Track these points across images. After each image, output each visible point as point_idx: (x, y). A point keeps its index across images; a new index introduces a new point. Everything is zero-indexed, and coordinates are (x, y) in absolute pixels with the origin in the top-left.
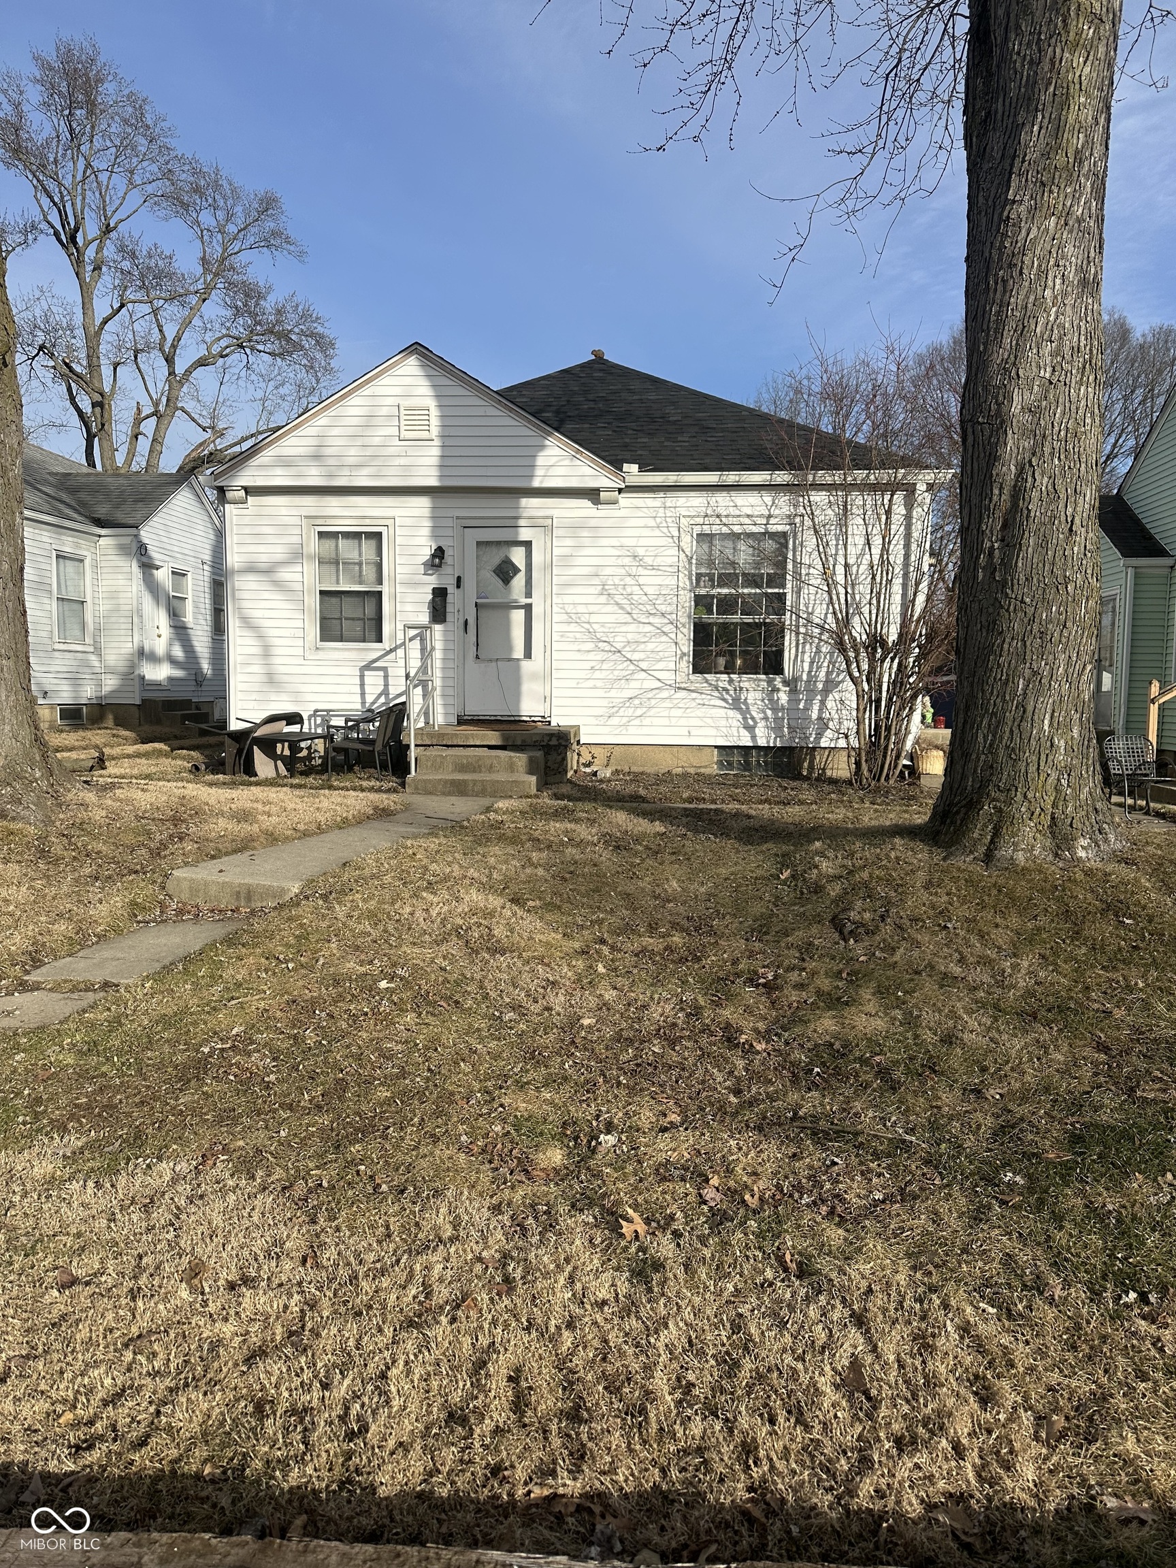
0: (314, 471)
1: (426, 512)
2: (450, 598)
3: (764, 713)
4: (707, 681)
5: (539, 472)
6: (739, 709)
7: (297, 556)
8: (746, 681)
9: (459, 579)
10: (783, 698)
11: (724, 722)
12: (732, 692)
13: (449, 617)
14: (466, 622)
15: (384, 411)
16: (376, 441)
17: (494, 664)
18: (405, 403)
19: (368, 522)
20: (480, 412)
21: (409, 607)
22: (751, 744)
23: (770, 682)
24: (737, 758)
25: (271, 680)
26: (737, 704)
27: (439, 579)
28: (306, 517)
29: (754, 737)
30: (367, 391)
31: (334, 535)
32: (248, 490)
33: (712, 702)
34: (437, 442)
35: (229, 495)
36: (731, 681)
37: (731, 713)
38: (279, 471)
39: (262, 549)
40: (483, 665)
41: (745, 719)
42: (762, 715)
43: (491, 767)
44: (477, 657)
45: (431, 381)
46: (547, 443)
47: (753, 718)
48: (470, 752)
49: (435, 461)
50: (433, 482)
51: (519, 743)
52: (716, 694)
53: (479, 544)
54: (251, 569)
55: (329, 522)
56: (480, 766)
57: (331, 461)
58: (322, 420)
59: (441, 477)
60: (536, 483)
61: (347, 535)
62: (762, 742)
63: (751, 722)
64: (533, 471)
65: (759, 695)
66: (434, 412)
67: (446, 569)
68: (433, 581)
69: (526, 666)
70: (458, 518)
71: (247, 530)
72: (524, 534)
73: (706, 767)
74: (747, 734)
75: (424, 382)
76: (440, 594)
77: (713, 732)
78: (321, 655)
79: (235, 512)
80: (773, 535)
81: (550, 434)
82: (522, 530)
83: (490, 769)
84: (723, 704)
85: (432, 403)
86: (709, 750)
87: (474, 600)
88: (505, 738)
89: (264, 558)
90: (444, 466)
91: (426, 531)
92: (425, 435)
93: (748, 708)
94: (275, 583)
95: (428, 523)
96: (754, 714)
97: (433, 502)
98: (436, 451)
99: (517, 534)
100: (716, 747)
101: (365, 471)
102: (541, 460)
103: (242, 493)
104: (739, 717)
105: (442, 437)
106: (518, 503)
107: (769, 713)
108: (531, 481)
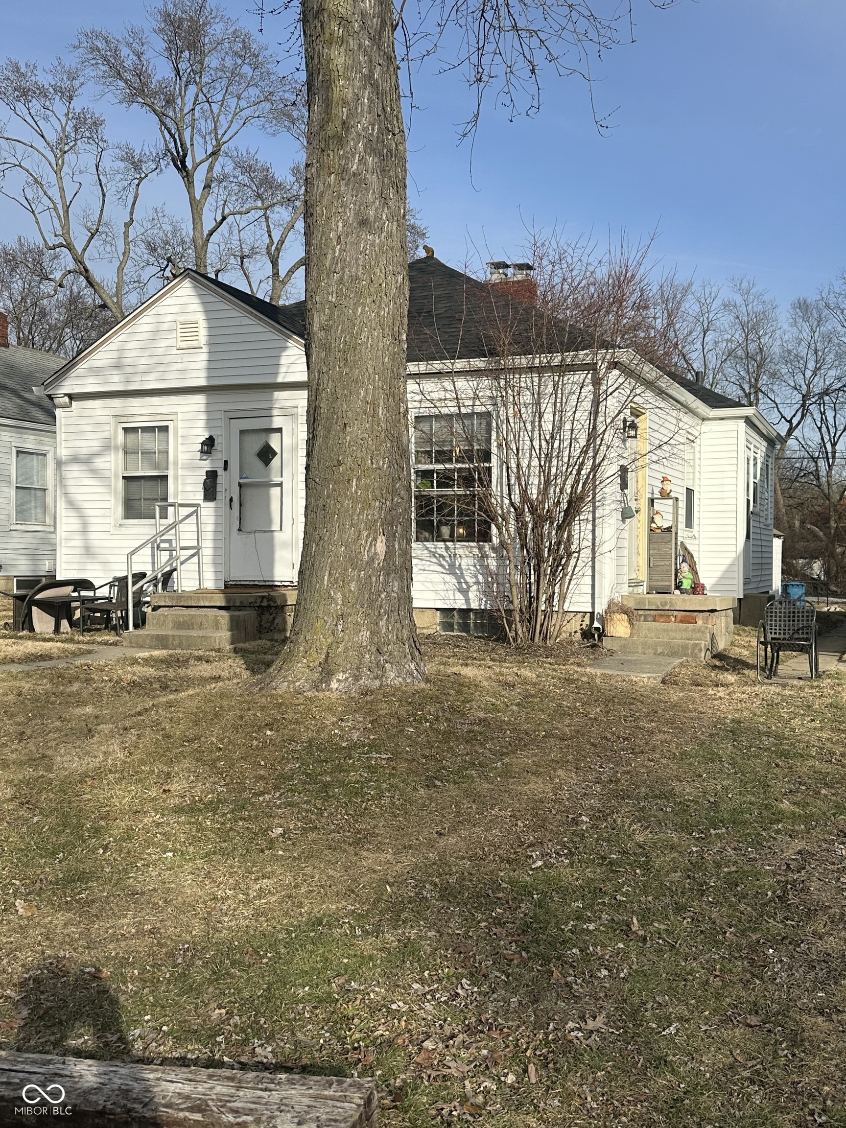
0: (116, 378)
1: (202, 407)
2: (220, 480)
3: (476, 577)
4: (427, 549)
5: (283, 369)
6: (454, 574)
7: (107, 447)
8: (461, 549)
9: (226, 462)
10: (493, 564)
11: (441, 586)
12: (448, 559)
13: (219, 496)
14: (231, 500)
15: (165, 326)
16: (160, 351)
17: (253, 535)
18: (182, 318)
19: (158, 418)
20: (237, 322)
21: (189, 488)
22: (465, 607)
23: (480, 549)
24: (457, 619)
25: (88, 551)
26: (453, 569)
27: (211, 463)
28: (114, 416)
29: (467, 601)
30: (153, 311)
31: (134, 430)
32: (71, 397)
33: (432, 568)
34: (205, 349)
35: (56, 401)
36: (447, 548)
37: (448, 578)
38: (91, 380)
39: (83, 444)
40: (244, 536)
41: (459, 583)
42: (474, 580)
43: (201, 624)
44: (240, 530)
45: (201, 299)
46: (289, 345)
47: (466, 583)
48: (193, 611)
49: (204, 365)
50: (202, 382)
51: (238, 604)
52: (434, 560)
53: (242, 432)
54: (75, 459)
55: (131, 419)
56: (192, 624)
57: (129, 370)
58: (121, 337)
59: (208, 378)
60: (280, 379)
61: (145, 429)
62: (474, 605)
63: (464, 586)
64: (278, 369)
65: (471, 561)
66: (202, 324)
67: (216, 455)
68: (207, 465)
69: (278, 536)
70: (225, 411)
71: (72, 429)
72: (277, 423)
73: (428, 628)
74: (462, 597)
75: (196, 300)
76: (212, 476)
77: (433, 595)
78: (123, 530)
79: (63, 414)
80: (480, 415)
81: (290, 337)
82: (275, 419)
83: (201, 626)
84: (441, 569)
85: (201, 318)
86: (430, 612)
87: (238, 480)
88: (228, 600)
89: (84, 451)
90: (212, 367)
91: (202, 424)
92: (195, 344)
93: (462, 574)
94: (94, 471)
95: (203, 416)
96: (468, 579)
97: (208, 399)
98: (204, 357)
99: (271, 422)
100: (437, 609)
101: (152, 376)
102: (284, 360)
103: (67, 399)
104: (454, 580)
105: (210, 344)
106: (272, 396)
107: (480, 577)
108: (276, 378)
